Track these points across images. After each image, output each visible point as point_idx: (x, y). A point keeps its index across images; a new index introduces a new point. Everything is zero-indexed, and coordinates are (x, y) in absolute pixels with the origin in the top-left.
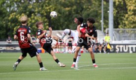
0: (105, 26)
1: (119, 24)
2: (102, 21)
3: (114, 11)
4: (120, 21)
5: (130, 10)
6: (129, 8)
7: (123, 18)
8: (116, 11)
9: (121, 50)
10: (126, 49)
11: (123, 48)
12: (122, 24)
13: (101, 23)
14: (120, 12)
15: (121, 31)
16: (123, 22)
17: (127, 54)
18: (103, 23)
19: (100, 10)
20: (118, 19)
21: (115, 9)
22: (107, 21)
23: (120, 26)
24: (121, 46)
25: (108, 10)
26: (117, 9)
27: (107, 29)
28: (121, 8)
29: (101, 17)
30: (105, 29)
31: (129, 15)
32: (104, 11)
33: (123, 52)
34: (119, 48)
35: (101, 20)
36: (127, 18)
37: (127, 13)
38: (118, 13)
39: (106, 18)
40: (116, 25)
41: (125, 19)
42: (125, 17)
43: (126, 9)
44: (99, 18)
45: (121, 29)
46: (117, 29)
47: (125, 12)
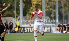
0: (17, 15)
1: (26, 14)
2: (15, 12)
3: (23, 5)
4: (27, 12)
5: (34, 4)
6: (33, 3)
7: (29, 9)
8: (25, 5)
9: (28, 31)
10: (31, 30)
11: (29, 29)
12: (29, 13)
13: (14, 13)
14: (27, 6)
15: (28, 18)
16: (30, 12)
17: (32, 33)
18: (15, 13)
19: (14, 4)
20: (26, 10)
21: (23, 4)
22: (18, 12)
23: (27, 15)
24: (28, 28)
25: (19, 4)
26: (25, 4)
27: (18, 17)
28: (28, 3)
29: (14, 9)
30: (17, 17)
31: (33, 8)
32: (16, 5)
33: (30, 32)
34: (27, 29)
35: (14, 10)
36: (32, 10)
37: (32, 6)
38: (25, 6)
39: (18, 10)
40: (25, 14)
41: (30, 10)
42: (30, 9)
43: (31, 4)
44: (13, 9)
45: (28, 17)
46: (26, 17)
47: (30, 5)
